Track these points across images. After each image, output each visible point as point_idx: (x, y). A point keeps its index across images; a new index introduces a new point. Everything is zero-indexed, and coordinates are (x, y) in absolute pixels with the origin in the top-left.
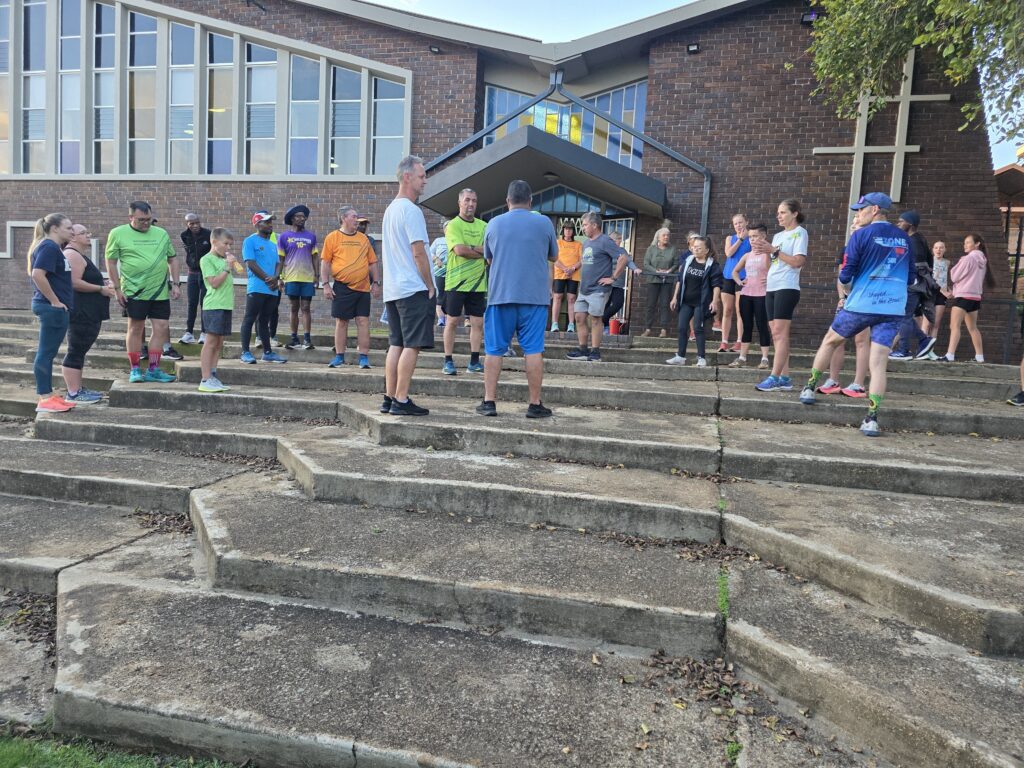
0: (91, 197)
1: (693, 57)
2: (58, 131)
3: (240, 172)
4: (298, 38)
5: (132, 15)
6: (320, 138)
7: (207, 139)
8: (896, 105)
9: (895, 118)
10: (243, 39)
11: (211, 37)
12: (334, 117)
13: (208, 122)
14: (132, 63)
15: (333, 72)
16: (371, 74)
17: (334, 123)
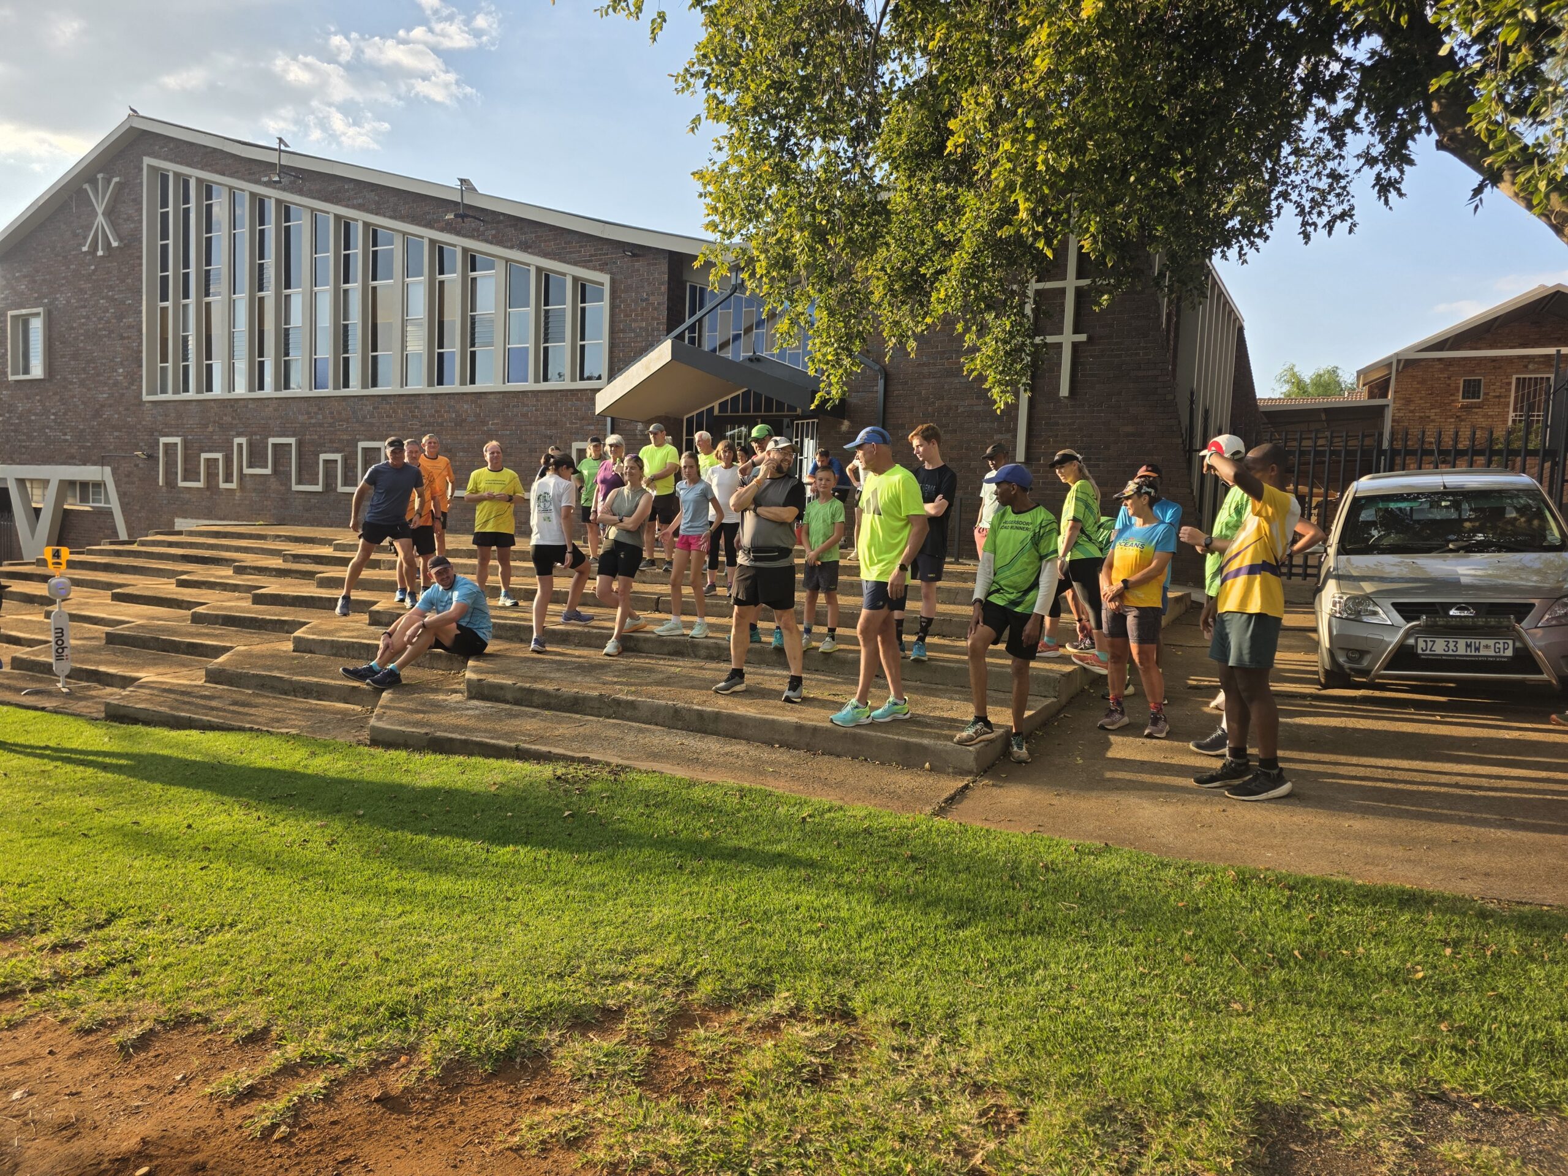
0: (340, 413)
2: (313, 348)
4: (512, 247)
5: (372, 232)
6: (531, 345)
7: (437, 350)
8: (1062, 291)
9: (1062, 305)
10: (465, 250)
11: (441, 249)
12: (547, 323)
13: (438, 333)
14: (374, 278)
15: (545, 278)
16: (575, 279)
17: (546, 330)
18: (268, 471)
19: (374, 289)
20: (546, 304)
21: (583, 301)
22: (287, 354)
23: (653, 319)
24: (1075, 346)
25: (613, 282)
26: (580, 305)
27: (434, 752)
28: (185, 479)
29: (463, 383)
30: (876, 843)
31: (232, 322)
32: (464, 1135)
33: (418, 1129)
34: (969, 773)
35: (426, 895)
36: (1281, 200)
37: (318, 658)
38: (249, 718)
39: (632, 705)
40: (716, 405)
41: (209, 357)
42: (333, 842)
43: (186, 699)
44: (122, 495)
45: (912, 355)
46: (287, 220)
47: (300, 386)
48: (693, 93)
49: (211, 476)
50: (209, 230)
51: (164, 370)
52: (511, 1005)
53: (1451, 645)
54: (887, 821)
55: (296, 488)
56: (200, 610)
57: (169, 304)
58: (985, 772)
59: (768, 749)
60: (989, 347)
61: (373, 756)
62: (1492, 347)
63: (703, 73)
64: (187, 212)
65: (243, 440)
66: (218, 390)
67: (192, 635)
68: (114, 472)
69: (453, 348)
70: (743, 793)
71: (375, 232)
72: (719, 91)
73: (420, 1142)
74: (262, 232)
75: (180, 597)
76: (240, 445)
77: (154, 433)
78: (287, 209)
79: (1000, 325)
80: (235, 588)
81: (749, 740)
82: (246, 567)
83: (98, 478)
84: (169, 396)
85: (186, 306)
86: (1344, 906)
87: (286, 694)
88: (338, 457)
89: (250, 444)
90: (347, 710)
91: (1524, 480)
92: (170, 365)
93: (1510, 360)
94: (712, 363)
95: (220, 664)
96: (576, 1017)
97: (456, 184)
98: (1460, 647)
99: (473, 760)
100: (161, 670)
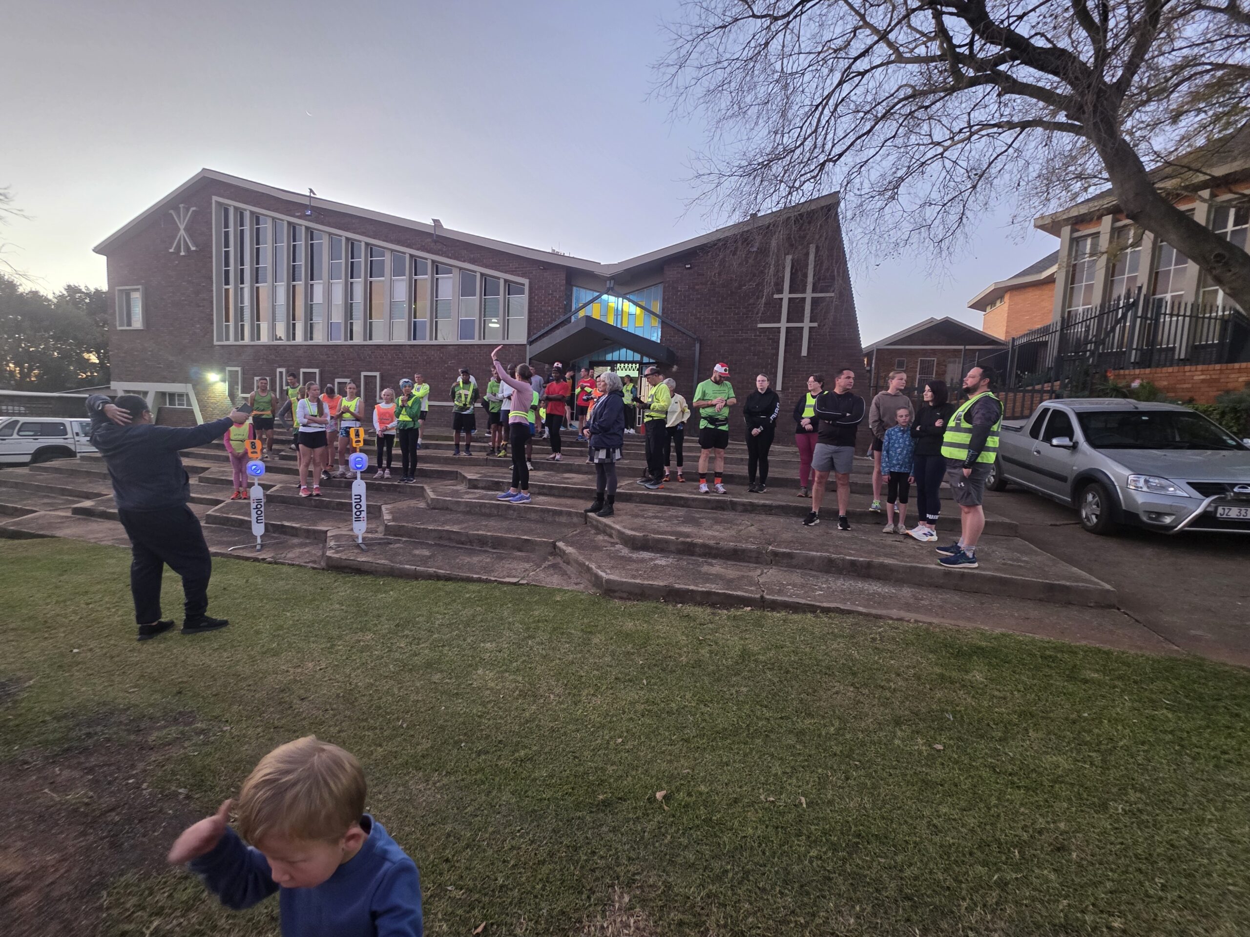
0: (349, 355)
1: (688, 271)
2: (329, 316)
3: (431, 339)
4: (464, 261)
5: (371, 249)
6: (476, 318)
7: (413, 320)
8: (804, 299)
9: (804, 306)
10: (433, 262)
11: (417, 261)
12: (485, 306)
14: (372, 276)
15: (486, 280)
16: (506, 281)
17: (485, 309)
19: (371, 282)
20: (485, 295)
21: (509, 294)
22: (312, 319)
24: (811, 329)
25: (530, 283)
26: (507, 296)
31: (274, 299)
41: (258, 320)
44: (200, 401)
46: (312, 239)
47: (320, 338)
50: (258, 243)
51: (227, 327)
57: (230, 287)
64: (242, 231)
66: (265, 339)
68: (194, 388)
69: (424, 319)
74: (295, 246)
77: (222, 364)
78: (312, 233)
83: (182, 390)
84: (231, 342)
85: (242, 289)
97: (431, 223)
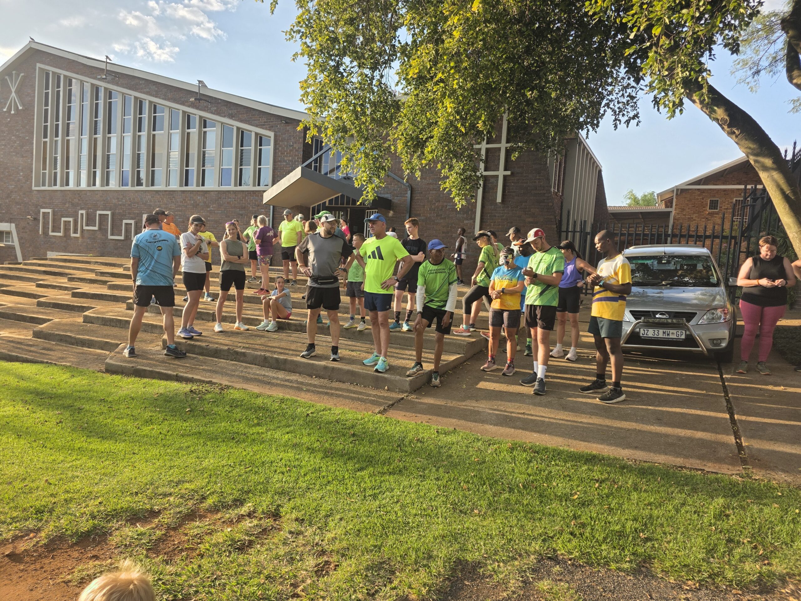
2: (121, 165)
4: (224, 116)
6: (233, 167)
7: (185, 168)
8: (499, 149)
9: (499, 156)
10: (201, 117)
11: (189, 116)
12: (242, 156)
13: (186, 159)
14: (154, 130)
15: (242, 133)
16: (257, 134)
17: (241, 159)
18: (96, 228)
19: (154, 135)
20: (242, 146)
21: (261, 145)
22: (108, 168)
23: (295, 155)
24: (505, 177)
25: (275, 136)
26: (259, 147)
27: (136, 376)
28: (53, 231)
29: (198, 185)
30: (339, 427)
31: (80, 150)
32: (45, 574)
33: (22, 571)
34: (406, 392)
35: (92, 450)
36: (606, 108)
37: (94, 326)
38: (47, 357)
39: (244, 354)
40: (327, 201)
41: (68, 168)
42: (60, 422)
43: (19, 346)
44: (20, 239)
45: (419, 179)
46: (110, 98)
47: (114, 185)
48: (295, 41)
49: (67, 230)
50: (70, 102)
51: (44, 174)
52: (102, 508)
53: (656, 332)
54: (350, 416)
55: (110, 237)
56: (42, 300)
57: (48, 140)
58: (415, 391)
59: (308, 378)
60: (453, 177)
61: (103, 378)
62: (724, 184)
63: (299, 31)
64: (58, 92)
65: (84, 212)
66: (72, 185)
67: (33, 312)
68: (16, 227)
69: (193, 167)
70: (282, 401)
71: (155, 106)
72: (308, 41)
73: (21, 577)
74: (97, 105)
75: (35, 293)
76: (82, 214)
77: (38, 207)
78: (110, 93)
79: (459, 166)
80: (66, 289)
81: (300, 373)
82: (74, 278)
83: (8, 229)
84: (46, 188)
85: (56, 141)
86: (557, 462)
87: (73, 344)
88: (132, 222)
89: (87, 214)
90: (101, 353)
91: (704, 251)
92: (47, 171)
93: (733, 191)
94: (326, 180)
95: (41, 328)
96: (134, 515)
97: (196, 83)
98: (660, 334)
99: (154, 381)
100: (12, 330)
